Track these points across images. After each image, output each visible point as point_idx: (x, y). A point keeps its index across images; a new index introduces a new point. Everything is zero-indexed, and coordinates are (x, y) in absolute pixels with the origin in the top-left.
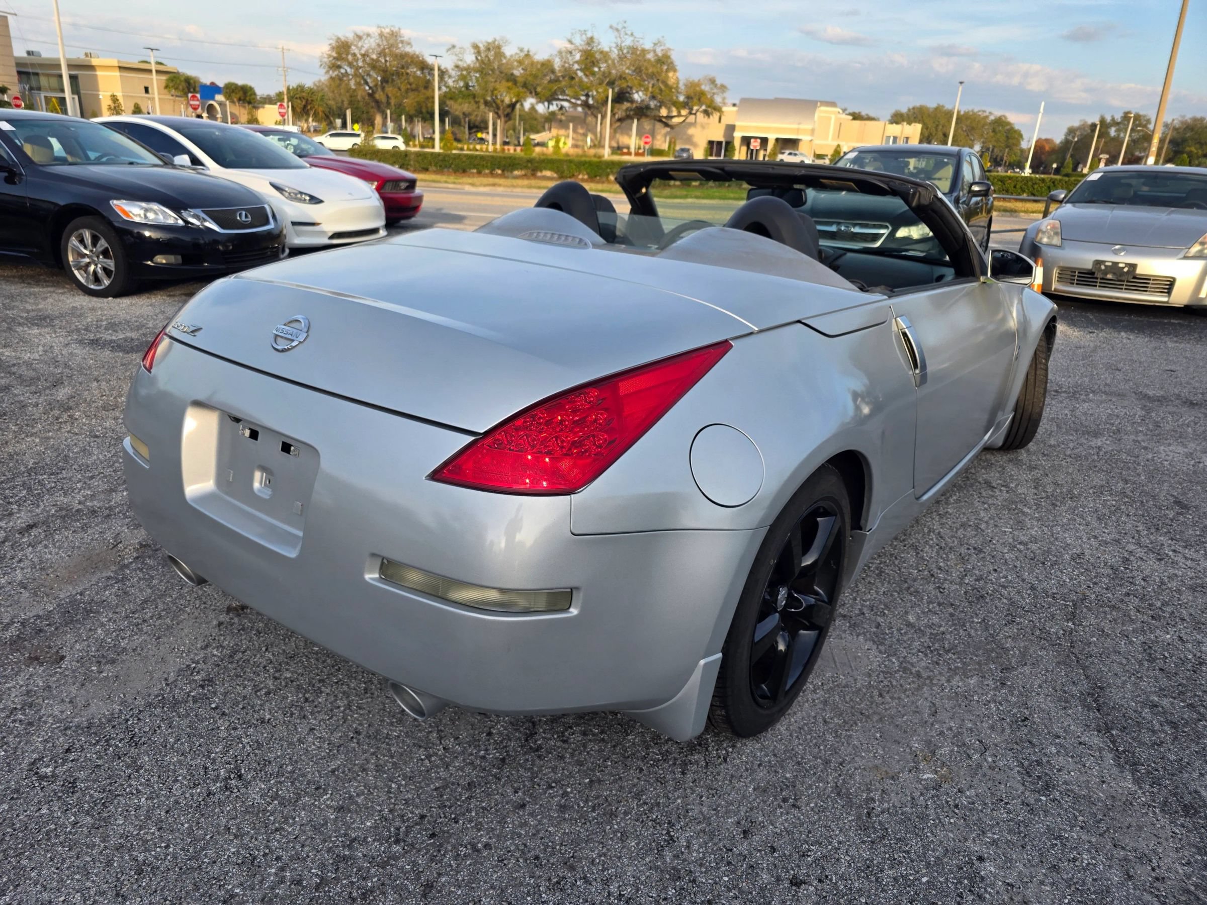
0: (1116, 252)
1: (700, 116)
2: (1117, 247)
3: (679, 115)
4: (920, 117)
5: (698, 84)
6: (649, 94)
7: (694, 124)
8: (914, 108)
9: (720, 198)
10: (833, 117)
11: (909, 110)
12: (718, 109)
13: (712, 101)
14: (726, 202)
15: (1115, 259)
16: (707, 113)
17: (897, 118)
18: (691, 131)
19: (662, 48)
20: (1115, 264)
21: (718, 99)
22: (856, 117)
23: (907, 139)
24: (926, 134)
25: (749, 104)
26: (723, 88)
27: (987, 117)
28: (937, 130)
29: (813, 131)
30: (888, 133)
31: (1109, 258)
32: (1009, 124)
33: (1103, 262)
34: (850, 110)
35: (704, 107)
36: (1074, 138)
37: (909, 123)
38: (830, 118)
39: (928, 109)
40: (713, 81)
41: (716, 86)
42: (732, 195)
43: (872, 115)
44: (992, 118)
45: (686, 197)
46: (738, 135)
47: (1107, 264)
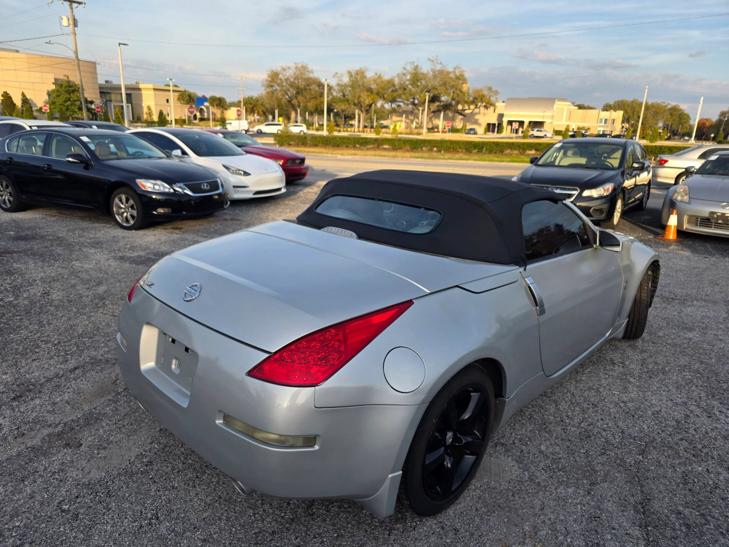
0: (723, 207)
1: (482, 109)
2: (724, 204)
3: (469, 109)
4: (622, 107)
5: (481, 91)
6: (451, 97)
7: (479, 113)
8: (618, 102)
9: (489, 161)
10: (566, 108)
11: (615, 102)
12: (493, 105)
13: (489, 100)
14: (493, 163)
15: (723, 211)
16: (486, 107)
17: (607, 108)
18: (477, 117)
19: (460, 70)
20: (723, 214)
21: (493, 99)
22: (581, 107)
23: (614, 120)
24: (627, 117)
25: (511, 101)
26: (496, 93)
27: (666, 106)
28: (633, 114)
29: (552, 117)
30: (601, 117)
31: (719, 211)
32: (680, 110)
33: (715, 213)
34: (577, 103)
35: (484, 104)
36: (725, 118)
37: (615, 111)
38: (564, 108)
39: (627, 102)
40: (490, 89)
41: (492, 91)
42: (496, 159)
43: (591, 105)
44: (669, 106)
45: (468, 159)
46: (505, 120)
47: (718, 214)
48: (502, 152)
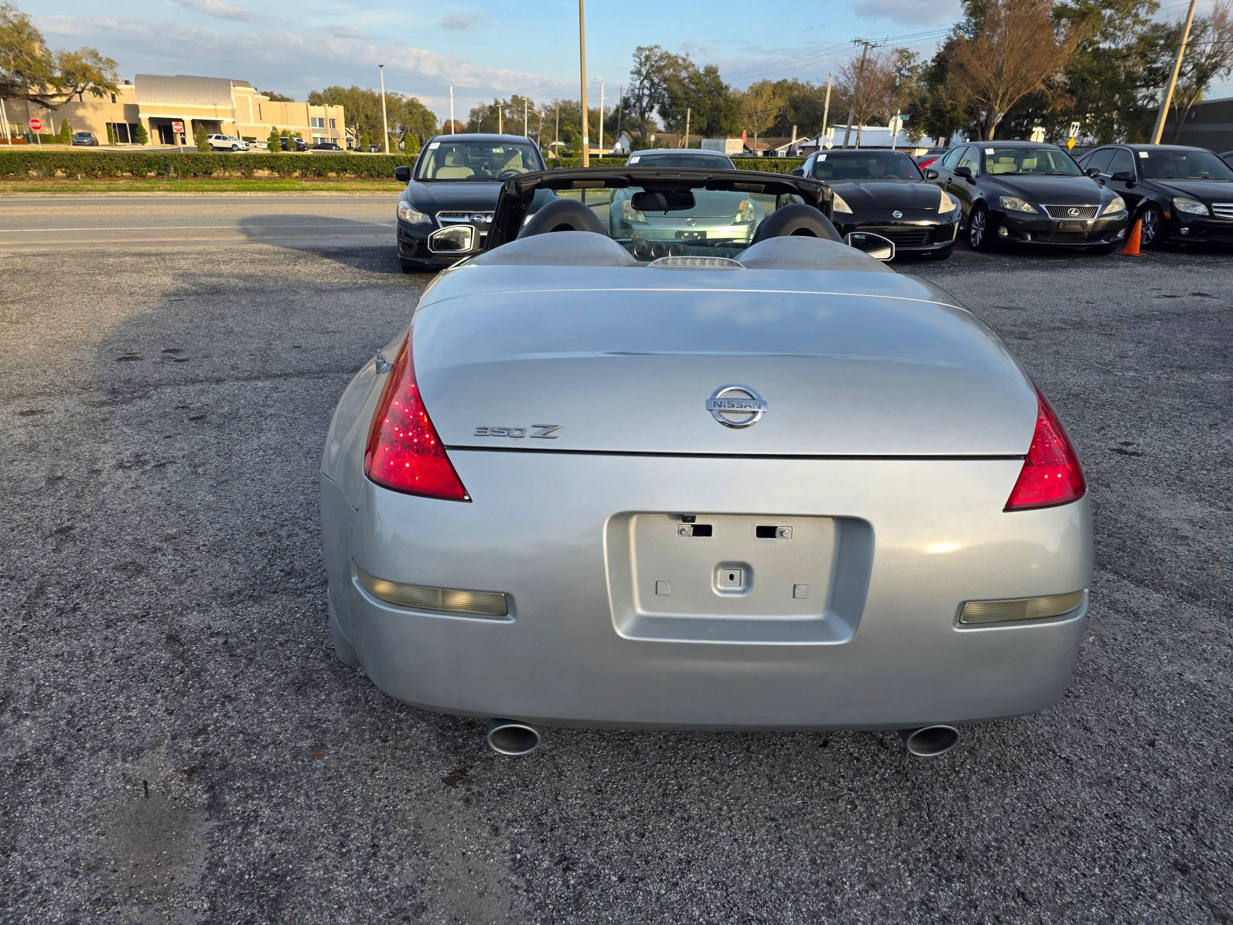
1: (88, 96)
3: (60, 94)
4: (338, 99)
5: (76, 57)
6: (12, 70)
7: (82, 104)
8: (329, 90)
9: (197, 190)
10: (250, 97)
11: (325, 91)
12: (112, 87)
13: (102, 78)
14: (205, 194)
16: (96, 91)
17: (316, 100)
18: (80, 112)
19: (14, 13)
21: (108, 76)
22: (273, 98)
23: (333, 120)
24: (349, 117)
25: (147, 82)
26: (111, 63)
27: (400, 100)
28: (358, 112)
29: (233, 112)
30: (311, 115)
32: (421, 106)
34: (263, 91)
35: (91, 85)
36: (478, 119)
37: (331, 105)
38: (247, 98)
39: (343, 90)
40: (95, 55)
41: (100, 59)
42: (211, 187)
43: (286, 96)
44: (405, 100)
45: (152, 189)
46: (144, 117)
48: (207, 173)
